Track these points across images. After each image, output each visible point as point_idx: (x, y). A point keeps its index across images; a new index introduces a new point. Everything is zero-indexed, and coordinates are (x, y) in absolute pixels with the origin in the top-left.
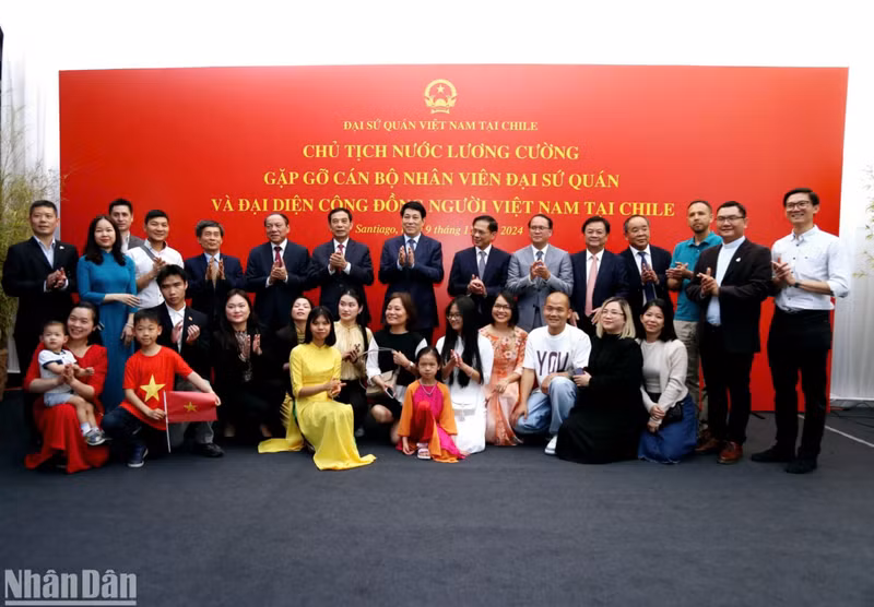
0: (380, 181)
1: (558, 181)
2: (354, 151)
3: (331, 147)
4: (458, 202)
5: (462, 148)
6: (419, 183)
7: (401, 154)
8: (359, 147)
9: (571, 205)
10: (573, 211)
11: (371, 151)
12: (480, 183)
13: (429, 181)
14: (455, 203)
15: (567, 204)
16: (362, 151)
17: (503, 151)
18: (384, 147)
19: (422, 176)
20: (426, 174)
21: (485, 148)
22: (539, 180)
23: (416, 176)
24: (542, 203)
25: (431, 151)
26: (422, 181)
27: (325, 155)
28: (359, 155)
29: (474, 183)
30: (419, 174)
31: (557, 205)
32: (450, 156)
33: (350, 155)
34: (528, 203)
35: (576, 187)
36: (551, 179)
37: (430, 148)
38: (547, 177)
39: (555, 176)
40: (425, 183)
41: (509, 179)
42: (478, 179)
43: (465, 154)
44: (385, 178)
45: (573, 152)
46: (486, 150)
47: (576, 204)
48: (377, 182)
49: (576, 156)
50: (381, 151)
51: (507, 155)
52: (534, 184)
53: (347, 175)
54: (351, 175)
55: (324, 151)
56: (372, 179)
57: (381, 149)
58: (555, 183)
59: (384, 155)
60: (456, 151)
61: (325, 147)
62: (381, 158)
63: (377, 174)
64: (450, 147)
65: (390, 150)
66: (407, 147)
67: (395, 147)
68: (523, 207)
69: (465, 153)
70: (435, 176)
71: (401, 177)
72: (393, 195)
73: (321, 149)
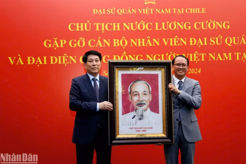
0: (117, 44)
1: (219, 42)
2: (100, 27)
3: (86, 24)
4: (163, 56)
5: (163, 24)
6: (139, 45)
7: (128, 28)
8: (103, 24)
9: (227, 55)
10: (229, 58)
11: (110, 27)
12: (175, 44)
13: (145, 44)
14: (161, 56)
15: (225, 54)
16: (105, 27)
17: (187, 25)
18: (118, 24)
19: (141, 41)
20: (143, 40)
21: (176, 24)
22: (208, 41)
23: (138, 40)
24: (210, 54)
25: (146, 26)
26: (141, 44)
27: (82, 29)
28: (103, 29)
29: (171, 44)
30: (139, 40)
31: (219, 55)
32: (157, 29)
33: (98, 29)
34: (203, 55)
35: (229, 45)
36: (215, 41)
37: (145, 24)
38: (212, 39)
39: (217, 39)
40: (143, 45)
41: (191, 41)
42: (174, 42)
43: (165, 27)
44: (119, 42)
45: (226, 24)
46: (177, 25)
47: (230, 54)
48: (115, 45)
49: (229, 27)
50: (116, 27)
51: (190, 28)
52: (206, 44)
53: (97, 41)
54: (99, 41)
55: (81, 27)
56: (112, 43)
57: (116, 25)
58: (217, 43)
59: (118, 29)
60: (160, 26)
61: (82, 24)
62: (116, 31)
63: (115, 40)
64: (157, 24)
65: (121, 26)
66: (132, 24)
67: (125, 24)
68: (200, 57)
70: (149, 41)
71: (129, 42)
72: (125, 53)
73: (80, 25)
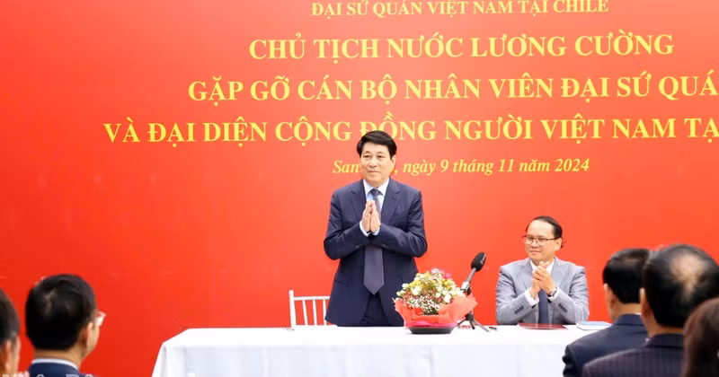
0: (369, 93)
1: (642, 89)
2: (329, 49)
3: (292, 43)
4: (488, 124)
5: (492, 41)
6: (428, 95)
7: (400, 52)
8: (335, 42)
9: (664, 124)
10: (667, 132)
11: (354, 49)
12: (522, 94)
13: (443, 93)
14: (483, 125)
15: (657, 122)
16: (340, 49)
17: (557, 44)
18: (375, 42)
19: (433, 85)
20: (438, 83)
21: (528, 42)
22: (613, 87)
23: (423, 84)
24: (617, 122)
25: (445, 48)
26: (433, 93)
27: (283, 56)
28: (336, 55)
29: (512, 94)
30: (428, 83)
31: (641, 124)
32: (475, 53)
33: (322, 55)
34: (596, 123)
35: (670, 97)
36: (631, 85)
37: (445, 42)
38: (624, 82)
39: (636, 80)
40: (439, 95)
41: (565, 87)
42: (519, 88)
43: (498, 50)
44: (376, 89)
45: (664, 43)
46: (529, 44)
47: (671, 122)
48: (365, 96)
49: (670, 49)
50: (369, 48)
51: (562, 51)
52: (605, 93)
53: (319, 85)
54: (325, 85)
55: (280, 49)
56: (357, 90)
57: (369, 44)
58: (637, 92)
59: (375, 55)
60: (484, 46)
61: (283, 43)
62: (370, 60)
63: (364, 83)
64: (475, 41)
65: (383, 47)
66: (410, 42)
67: (391, 42)
68: (589, 129)
69: (498, 48)
70: (452, 84)
71: (401, 87)
72: (389, 115)
73: (277, 45)
